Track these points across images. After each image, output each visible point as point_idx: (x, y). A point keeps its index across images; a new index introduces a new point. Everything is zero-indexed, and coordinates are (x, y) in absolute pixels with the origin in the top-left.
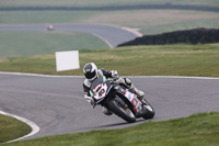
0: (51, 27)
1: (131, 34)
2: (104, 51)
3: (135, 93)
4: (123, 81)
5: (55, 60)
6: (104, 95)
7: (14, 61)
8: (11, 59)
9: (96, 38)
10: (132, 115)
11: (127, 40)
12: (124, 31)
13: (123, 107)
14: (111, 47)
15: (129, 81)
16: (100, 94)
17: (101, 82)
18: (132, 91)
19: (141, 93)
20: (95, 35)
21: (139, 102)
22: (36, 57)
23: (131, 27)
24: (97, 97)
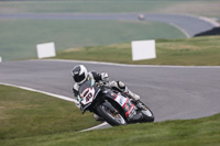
0: (142, 16)
1: (209, 24)
2: (180, 41)
3: (130, 97)
4: (116, 85)
5: (130, 49)
6: (91, 100)
7: (92, 50)
8: (87, 48)
9: (173, 28)
10: (123, 122)
11: (204, 30)
12: (201, 21)
13: (112, 112)
14: (189, 36)
15: (122, 84)
16: (88, 99)
17: (90, 86)
18: (125, 95)
19: (137, 97)
20: (172, 24)
21: (134, 107)
22: (112, 46)
23: (209, 17)
24: (84, 102)
